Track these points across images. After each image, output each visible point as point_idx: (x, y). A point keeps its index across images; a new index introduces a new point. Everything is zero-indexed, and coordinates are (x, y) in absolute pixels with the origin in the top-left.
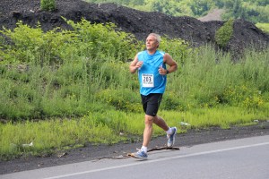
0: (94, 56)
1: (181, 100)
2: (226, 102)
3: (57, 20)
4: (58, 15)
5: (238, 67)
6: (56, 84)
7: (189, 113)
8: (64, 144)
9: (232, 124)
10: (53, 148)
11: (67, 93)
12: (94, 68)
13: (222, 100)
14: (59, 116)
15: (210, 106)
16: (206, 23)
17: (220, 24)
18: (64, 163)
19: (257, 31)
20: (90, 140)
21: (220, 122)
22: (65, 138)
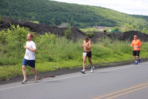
0: (20, 41)
1: (54, 58)
2: (72, 58)
3: (2, 27)
4: (3, 24)
5: (76, 45)
6: (5, 52)
7: (58, 63)
8: (9, 75)
9: (74, 67)
10: (5, 77)
11: (10, 55)
12: (20, 45)
13: (70, 58)
14: (7, 64)
15: (66, 60)
16: (61, 29)
17: (67, 29)
18: (10, 83)
19: (80, 31)
20: (20, 74)
21: (69, 66)
22: (10, 73)
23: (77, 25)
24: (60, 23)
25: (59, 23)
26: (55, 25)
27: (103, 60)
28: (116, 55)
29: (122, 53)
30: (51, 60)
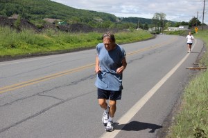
23: (29, 17)
24: (12, 14)
25: (10, 14)
26: (5, 16)
27: (45, 49)
28: (58, 44)
29: (64, 43)
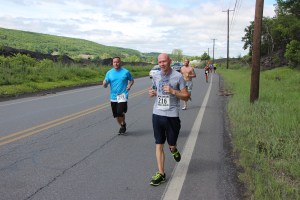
30: (50, 80)
